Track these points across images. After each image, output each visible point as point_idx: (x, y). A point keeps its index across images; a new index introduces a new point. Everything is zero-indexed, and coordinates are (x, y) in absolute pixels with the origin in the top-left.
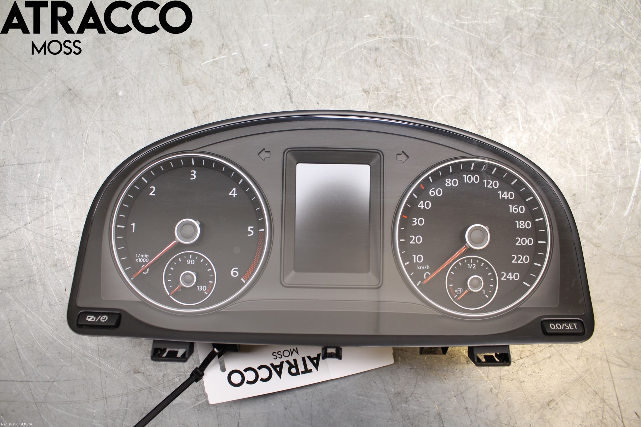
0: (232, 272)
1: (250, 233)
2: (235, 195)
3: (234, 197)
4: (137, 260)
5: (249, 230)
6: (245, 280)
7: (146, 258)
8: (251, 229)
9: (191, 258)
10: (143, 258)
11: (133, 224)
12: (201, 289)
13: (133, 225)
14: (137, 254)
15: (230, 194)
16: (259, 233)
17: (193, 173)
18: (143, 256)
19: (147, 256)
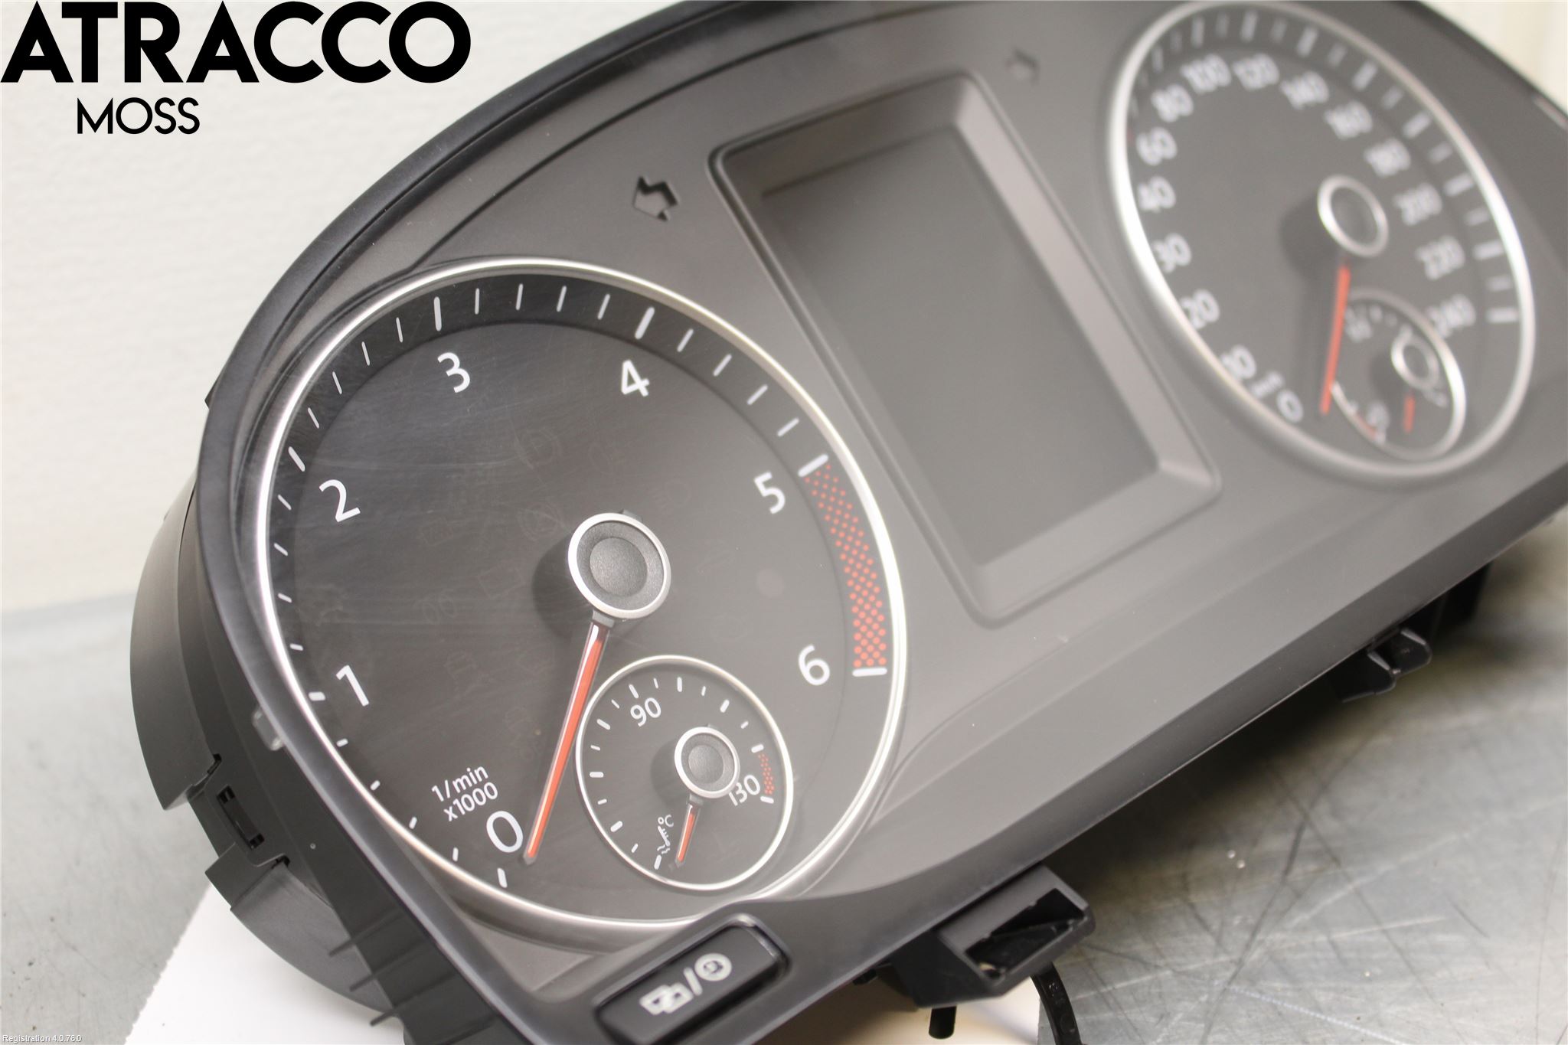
0: (805, 670)
1: (773, 500)
2: (641, 385)
3: (645, 393)
4: (451, 814)
5: (765, 492)
6: (876, 665)
7: (480, 785)
8: (767, 484)
9: (636, 695)
10: (469, 791)
11: (346, 672)
12: (741, 796)
13: (345, 678)
14: (435, 789)
15: (626, 389)
16: (808, 481)
17: (449, 364)
18: (465, 781)
19: (481, 773)
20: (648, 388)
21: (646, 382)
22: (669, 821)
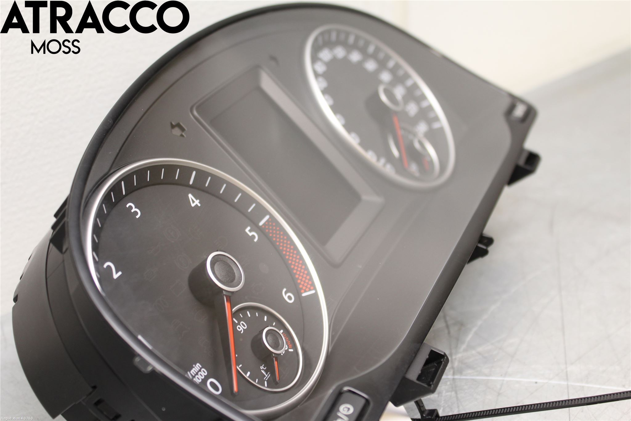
0: (286, 298)
1: (254, 236)
3: (199, 205)
5: (250, 234)
6: (310, 290)
7: (200, 371)
8: (250, 231)
9: (237, 322)
10: (197, 374)
15: (193, 205)
16: (263, 227)
17: (131, 207)
18: (194, 370)
19: (198, 366)
20: (199, 202)
21: (198, 201)
22: (264, 367)
